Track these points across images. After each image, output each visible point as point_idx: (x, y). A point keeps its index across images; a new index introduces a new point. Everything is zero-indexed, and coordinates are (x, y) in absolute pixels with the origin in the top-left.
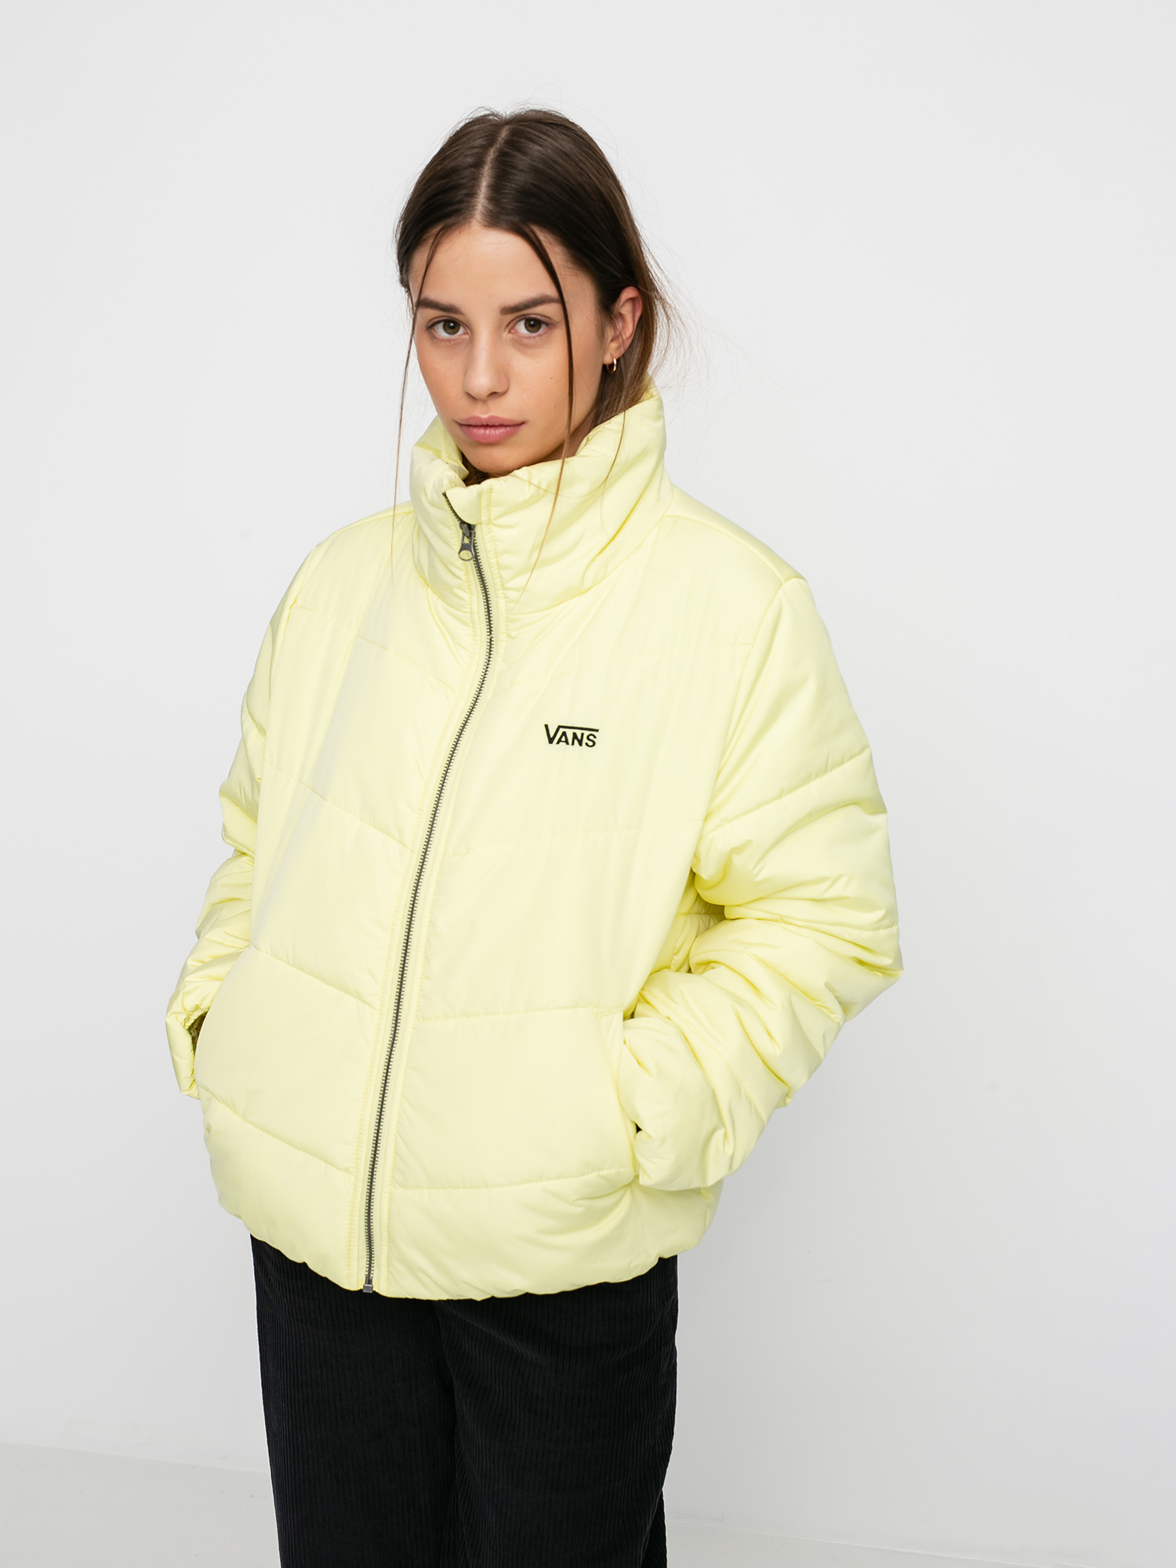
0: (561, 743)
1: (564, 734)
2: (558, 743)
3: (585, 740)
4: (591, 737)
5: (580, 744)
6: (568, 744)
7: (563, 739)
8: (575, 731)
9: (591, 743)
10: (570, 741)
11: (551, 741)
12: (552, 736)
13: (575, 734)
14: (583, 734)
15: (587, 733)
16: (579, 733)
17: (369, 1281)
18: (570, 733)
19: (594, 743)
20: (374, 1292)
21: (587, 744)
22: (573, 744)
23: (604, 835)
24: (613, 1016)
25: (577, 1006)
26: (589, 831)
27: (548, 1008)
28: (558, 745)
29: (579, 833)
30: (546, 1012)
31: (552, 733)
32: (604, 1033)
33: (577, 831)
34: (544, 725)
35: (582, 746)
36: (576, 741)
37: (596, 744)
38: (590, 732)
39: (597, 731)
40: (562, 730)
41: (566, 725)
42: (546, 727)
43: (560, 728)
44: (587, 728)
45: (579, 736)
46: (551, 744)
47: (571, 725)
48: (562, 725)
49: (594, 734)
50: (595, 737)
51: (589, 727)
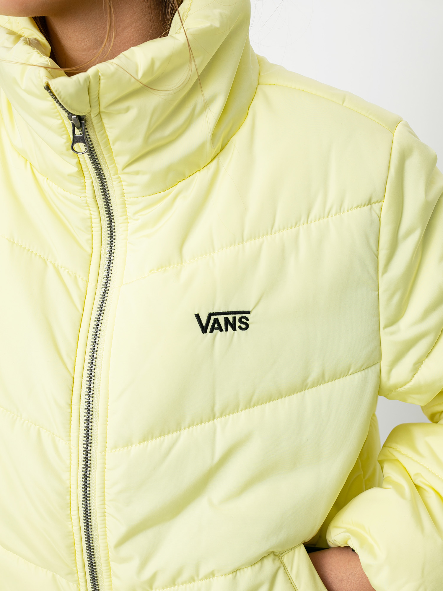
0: (215, 331)
1: (216, 321)
2: (212, 331)
3: (238, 324)
4: (243, 320)
5: (234, 329)
6: (221, 330)
7: (216, 326)
8: (226, 316)
9: (243, 326)
10: (223, 327)
11: (204, 330)
13: (227, 320)
14: (234, 318)
15: (238, 316)
16: (230, 317)
18: (221, 319)
19: (247, 326)
21: (240, 327)
22: (227, 330)
23: (268, 406)
24: (294, 552)
25: (263, 558)
26: (253, 407)
27: (235, 571)
28: (212, 333)
29: (241, 411)
30: (234, 573)
31: (204, 322)
32: (289, 569)
33: (240, 409)
34: (195, 314)
35: (236, 331)
36: (229, 327)
37: (249, 326)
38: (241, 315)
39: (249, 312)
40: (213, 318)
41: (216, 312)
42: (197, 316)
43: (210, 315)
44: (236, 311)
45: (231, 320)
46: (205, 334)
47: (221, 311)
48: (212, 312)
49: (245, 317)
50: (247, 319)
51: (239, 310)
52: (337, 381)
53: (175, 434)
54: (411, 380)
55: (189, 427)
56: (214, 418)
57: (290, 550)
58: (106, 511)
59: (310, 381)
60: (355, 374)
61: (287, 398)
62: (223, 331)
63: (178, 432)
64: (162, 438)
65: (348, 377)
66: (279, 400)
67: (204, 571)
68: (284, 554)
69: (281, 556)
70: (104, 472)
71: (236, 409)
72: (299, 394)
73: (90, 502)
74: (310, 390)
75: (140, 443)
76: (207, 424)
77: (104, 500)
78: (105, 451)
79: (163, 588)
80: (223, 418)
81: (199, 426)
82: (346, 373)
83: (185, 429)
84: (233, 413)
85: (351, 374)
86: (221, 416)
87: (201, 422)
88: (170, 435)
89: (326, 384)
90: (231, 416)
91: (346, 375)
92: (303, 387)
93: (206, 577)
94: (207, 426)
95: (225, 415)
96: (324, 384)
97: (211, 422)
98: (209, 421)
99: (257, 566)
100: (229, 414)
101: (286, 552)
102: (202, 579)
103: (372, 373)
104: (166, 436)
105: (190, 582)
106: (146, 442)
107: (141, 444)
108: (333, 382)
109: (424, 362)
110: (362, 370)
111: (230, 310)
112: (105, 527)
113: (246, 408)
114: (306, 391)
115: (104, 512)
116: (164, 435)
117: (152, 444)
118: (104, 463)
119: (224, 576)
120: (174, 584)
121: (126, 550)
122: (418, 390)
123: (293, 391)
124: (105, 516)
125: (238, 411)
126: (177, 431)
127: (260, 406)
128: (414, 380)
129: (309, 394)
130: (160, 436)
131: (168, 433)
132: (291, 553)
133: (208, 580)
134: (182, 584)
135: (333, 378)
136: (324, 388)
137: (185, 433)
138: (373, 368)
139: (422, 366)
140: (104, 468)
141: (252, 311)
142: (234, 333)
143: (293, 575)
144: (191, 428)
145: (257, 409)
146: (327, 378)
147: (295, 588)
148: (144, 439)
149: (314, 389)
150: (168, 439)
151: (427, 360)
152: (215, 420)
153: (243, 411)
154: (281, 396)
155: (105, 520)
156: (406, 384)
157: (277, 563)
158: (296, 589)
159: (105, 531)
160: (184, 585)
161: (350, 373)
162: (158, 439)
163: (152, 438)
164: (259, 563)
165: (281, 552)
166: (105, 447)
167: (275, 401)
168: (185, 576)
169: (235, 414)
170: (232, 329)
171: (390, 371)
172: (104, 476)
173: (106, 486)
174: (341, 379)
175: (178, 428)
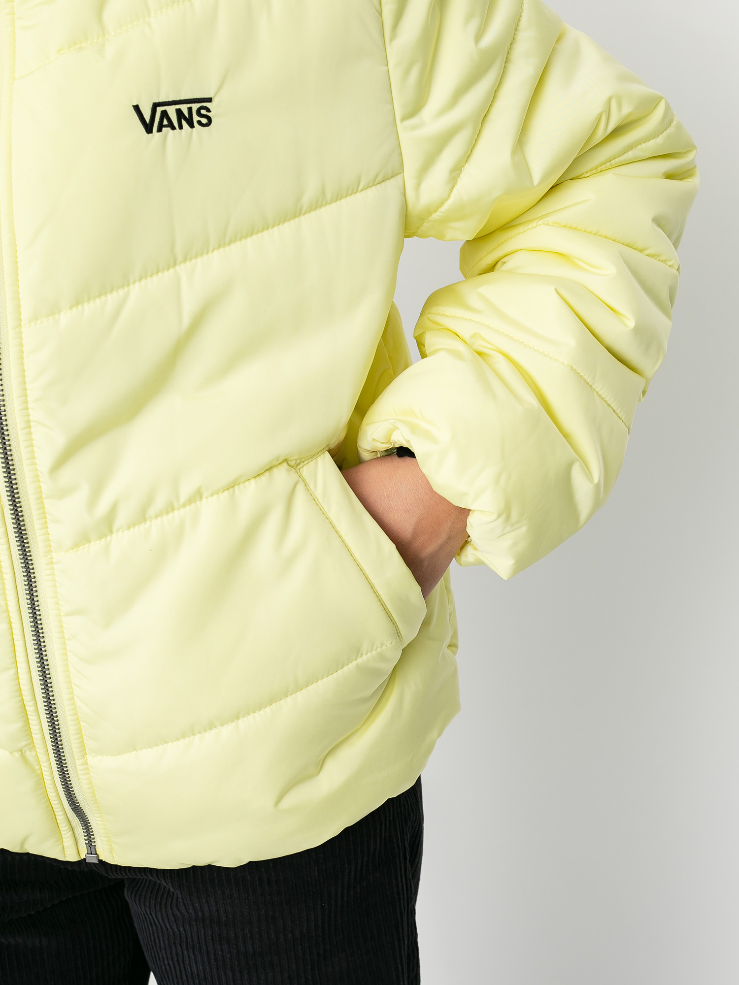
0: (164, 129)
1: (164, 114)
2: (160, 130)
3: (196, 118)
4: (203, 112)
5: (191, 125)
6: (173, 128)
7: (165, 122)
8: (178, 107)
9: (204, 121)
10: (176, 124)
11: (149, 129)
12: (147, 118)
13: (179, 113)
14: (190, 109)
15: (195, 107)
16: (184, 108)
17: (90, 844)
18: (171, 111)
19: (210, 120)
20: (101, 861)
21: (199, 123)
22: (181, 127)
23: (250, 243)
24: (317, 462)
25: (271, 468)
26: (230, 243)
27: (232, 486)
28: (161, 133)
29: (213, 251)
30: (231, 490)
31: (147, 117)
32: (312, 486)
33: (211, 249)
34: (133, 106)
35: (194, 129)
36: (184, 123)
37: (212, 120)
38: (199, 105)
39: (209, 100)
40: (159, 110)
41: (163, 101)
42: (137, 108)
43: (155, 106)
44: (192, 99)
45: (186, 113)
46: (150, 135)
47: (171, 100)
48: (157, 101)
49: (206, 107)
50: (208, 110)
51: (195, 97)
52: (343, 201)
53: (121, 292)
54: (449, 195)
55: (140, 280)
56: (175, 264)
57: (310, 460)
58: (31, 418)
59: (306, 200)
60: (368, 190)
61: (276, 228)
62: (176, 129)
63: (126, 289)
64: (103, 298)
65: (358, 195)
66: (265, 232)
67: (185, 492)
68: (302, 464)
69: (298, 467)
70: (22, 358)
71: (205, 249)
72: (292, 222)
73: (5, 408)
74: (307, 215)
75: (71, 308)
76: (166, 273)
77: (26, 402)
78: (19, 325)
79: (129, 528)
80: (188, 264)
81: (155, 278)
82: (353, 189)
83: (134, 282)
84: (202, 255)
85: (361, 191)
86: (185, 260)
87: (158, 272)
88: (115, 293)
89: (328, 207)
90: (199, 260)
91: (355, 192)
92: (297, 213)
93: (191, 501)
94: (167, 275)
95: (191, 259)
96: (326, 206)
97: (172, 271)
98: (168, 269)
99: (264, 478)
100: (196, 257)
101: (306, 462)
102: (184, 506)
103: (391, 187)
104: (109, 296)
105: (167, 513)
106: (80, 307)
107: (74, 309)
108: (338, 202)
109: (463, 169)
110: (377, 184)
111: (182, 98)
112: (32, 445)
113: (219, 247)
114: (302, 218)
115: (29, 421)
116: (106, 293)
117: (89, 308)
118: (21, 345)
119: (215, 496)
120: (145, 520)
121: (67, 475)
122: (460, 213)
123: (283, 218)
124: (29, 427)
125: (208, 253)
126: (123, 286)
127: (238, 244)
128: (452, 196)
129: (306, 221)
130: (100, 295)
131: (112, 291)
132: (312, 464)
133: (193, 505)
134: (157, 516)
135: (338, 197)
136: (326, 212)
137: (136, 290)
138: (392, 181)
139: (462, 176)
140: (22, 352)
141: (214, 97)
142: (192, 131)
143: (318, 493)
144: (143, 282)
145: (236, 247)
146: (328, 197)
147: (323, 511)
148: (77, 302)
149: (313, 214)
150: (112, 299)
151: (467, 166)
152: (178, 268)
153: (216, 252)
154: (266, 227)
155: (30, 433)
156: (442, 203)
157: (294, 477)
158: (325, 513)
159: (33, 452)
160: (159, 518)
161: (360, 188)
162: (98, 301)
163: (89, 300)
164: (267, 474)
165: (298, 461)
166: (20, 320)
167: (260, 235)
168: (160, 503)
169: (205, 257)
170: (189, 125)
171: (418, 186)
172: (22, 364)
173: (27, 380)
174: (348, 198)
175: (126, 282)
